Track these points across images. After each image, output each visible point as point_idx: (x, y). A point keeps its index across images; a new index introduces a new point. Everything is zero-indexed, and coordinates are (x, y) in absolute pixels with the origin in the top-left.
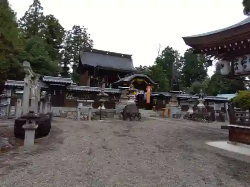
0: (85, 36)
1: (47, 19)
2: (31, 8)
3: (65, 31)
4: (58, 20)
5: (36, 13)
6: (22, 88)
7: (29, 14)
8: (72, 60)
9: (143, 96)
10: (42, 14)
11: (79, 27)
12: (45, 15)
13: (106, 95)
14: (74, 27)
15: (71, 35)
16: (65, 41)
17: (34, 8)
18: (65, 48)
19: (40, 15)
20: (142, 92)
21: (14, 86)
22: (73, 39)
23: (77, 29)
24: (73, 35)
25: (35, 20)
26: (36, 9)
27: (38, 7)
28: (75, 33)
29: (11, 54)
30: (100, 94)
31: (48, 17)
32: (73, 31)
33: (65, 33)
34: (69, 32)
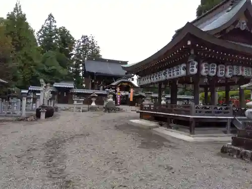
0: (93, 43)
1: (60, 31)
2: (47, 22)
3: (75, 41)
4: (69, 31)
5: (50, 26)
6: (39, 92)
7: (45, 27)
8: (81, 65)
9: (127, 96)
10: (56, 26)
11: (87, 36)
12: (58, 27)
13: (97, 95)
14: (83, 36)
15: (80, 44)
16: (76, 49)
17: (49, 22)
18: (75, 55)
19: (53, 28)
20: (127, 93)
21: (35, 90)
22: (81, 47)
23: (85, 38)
24: (82, 44)
25: (50, 31)
26: (51, 22)
27: (52, 20)
28: (84, 42)
29: (32, 67)
30: (92, 95)
31: (60, 28)
32: (81, 41)
33: (75, 42)
34: (78, 41)
